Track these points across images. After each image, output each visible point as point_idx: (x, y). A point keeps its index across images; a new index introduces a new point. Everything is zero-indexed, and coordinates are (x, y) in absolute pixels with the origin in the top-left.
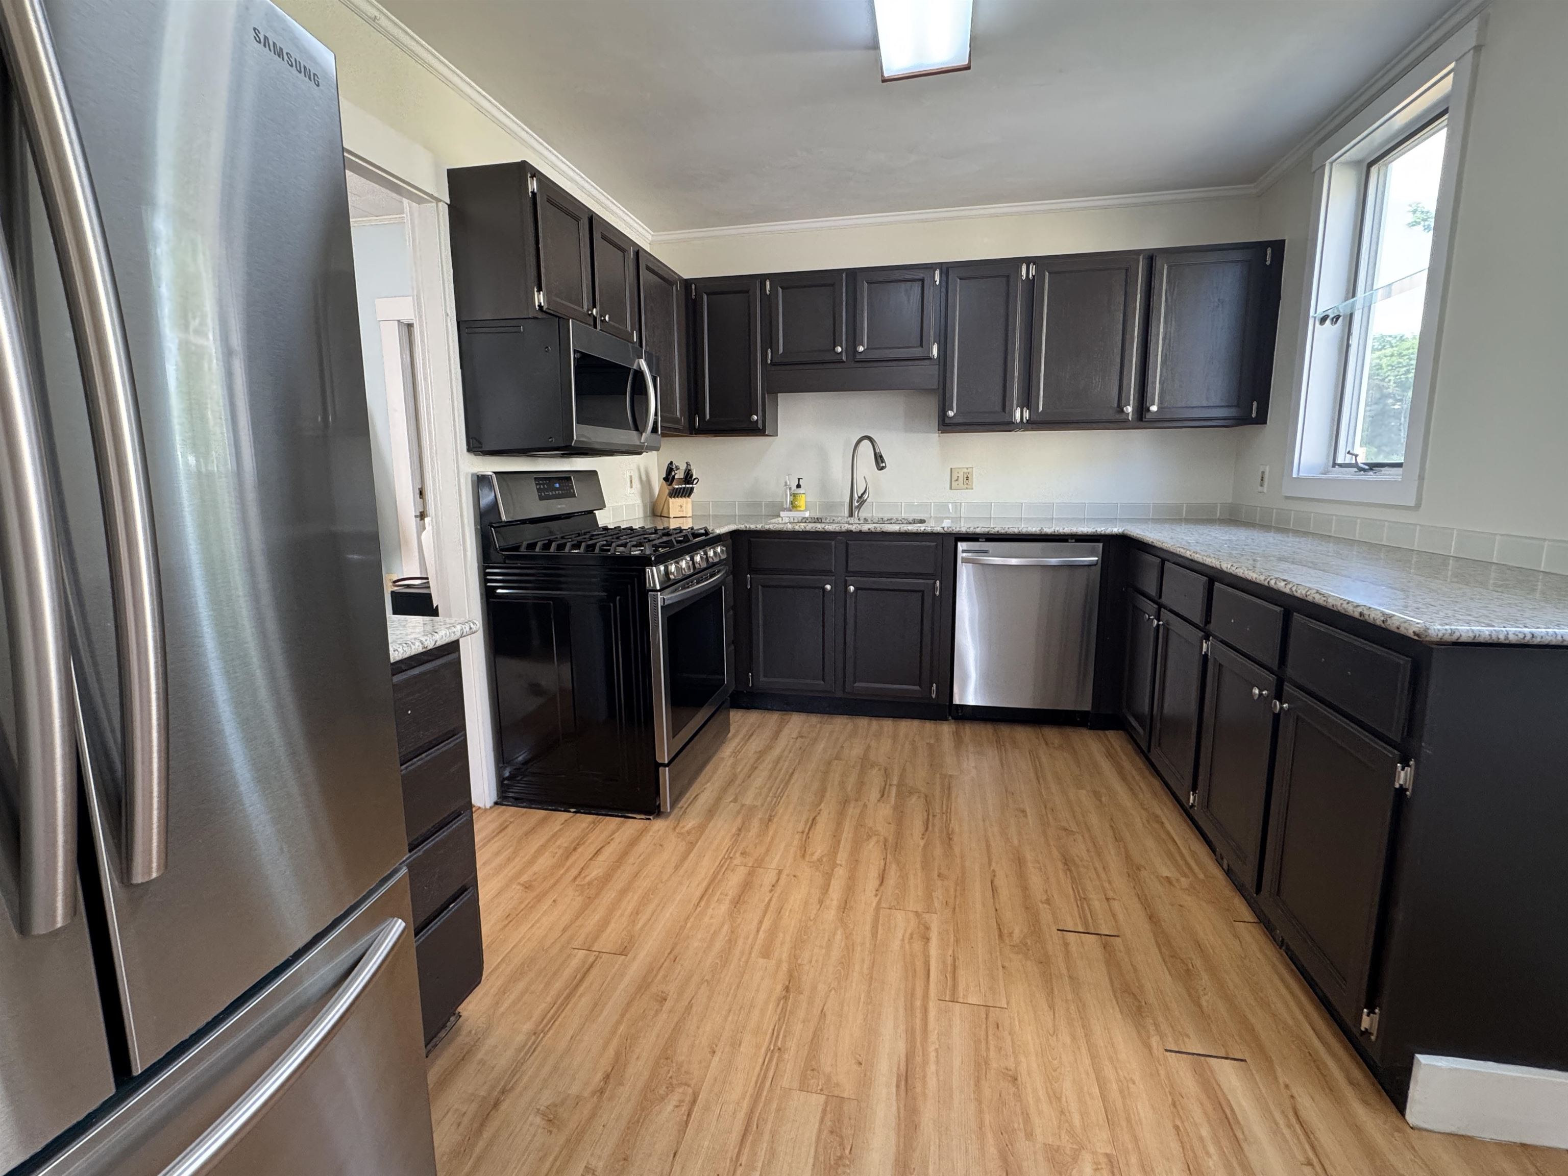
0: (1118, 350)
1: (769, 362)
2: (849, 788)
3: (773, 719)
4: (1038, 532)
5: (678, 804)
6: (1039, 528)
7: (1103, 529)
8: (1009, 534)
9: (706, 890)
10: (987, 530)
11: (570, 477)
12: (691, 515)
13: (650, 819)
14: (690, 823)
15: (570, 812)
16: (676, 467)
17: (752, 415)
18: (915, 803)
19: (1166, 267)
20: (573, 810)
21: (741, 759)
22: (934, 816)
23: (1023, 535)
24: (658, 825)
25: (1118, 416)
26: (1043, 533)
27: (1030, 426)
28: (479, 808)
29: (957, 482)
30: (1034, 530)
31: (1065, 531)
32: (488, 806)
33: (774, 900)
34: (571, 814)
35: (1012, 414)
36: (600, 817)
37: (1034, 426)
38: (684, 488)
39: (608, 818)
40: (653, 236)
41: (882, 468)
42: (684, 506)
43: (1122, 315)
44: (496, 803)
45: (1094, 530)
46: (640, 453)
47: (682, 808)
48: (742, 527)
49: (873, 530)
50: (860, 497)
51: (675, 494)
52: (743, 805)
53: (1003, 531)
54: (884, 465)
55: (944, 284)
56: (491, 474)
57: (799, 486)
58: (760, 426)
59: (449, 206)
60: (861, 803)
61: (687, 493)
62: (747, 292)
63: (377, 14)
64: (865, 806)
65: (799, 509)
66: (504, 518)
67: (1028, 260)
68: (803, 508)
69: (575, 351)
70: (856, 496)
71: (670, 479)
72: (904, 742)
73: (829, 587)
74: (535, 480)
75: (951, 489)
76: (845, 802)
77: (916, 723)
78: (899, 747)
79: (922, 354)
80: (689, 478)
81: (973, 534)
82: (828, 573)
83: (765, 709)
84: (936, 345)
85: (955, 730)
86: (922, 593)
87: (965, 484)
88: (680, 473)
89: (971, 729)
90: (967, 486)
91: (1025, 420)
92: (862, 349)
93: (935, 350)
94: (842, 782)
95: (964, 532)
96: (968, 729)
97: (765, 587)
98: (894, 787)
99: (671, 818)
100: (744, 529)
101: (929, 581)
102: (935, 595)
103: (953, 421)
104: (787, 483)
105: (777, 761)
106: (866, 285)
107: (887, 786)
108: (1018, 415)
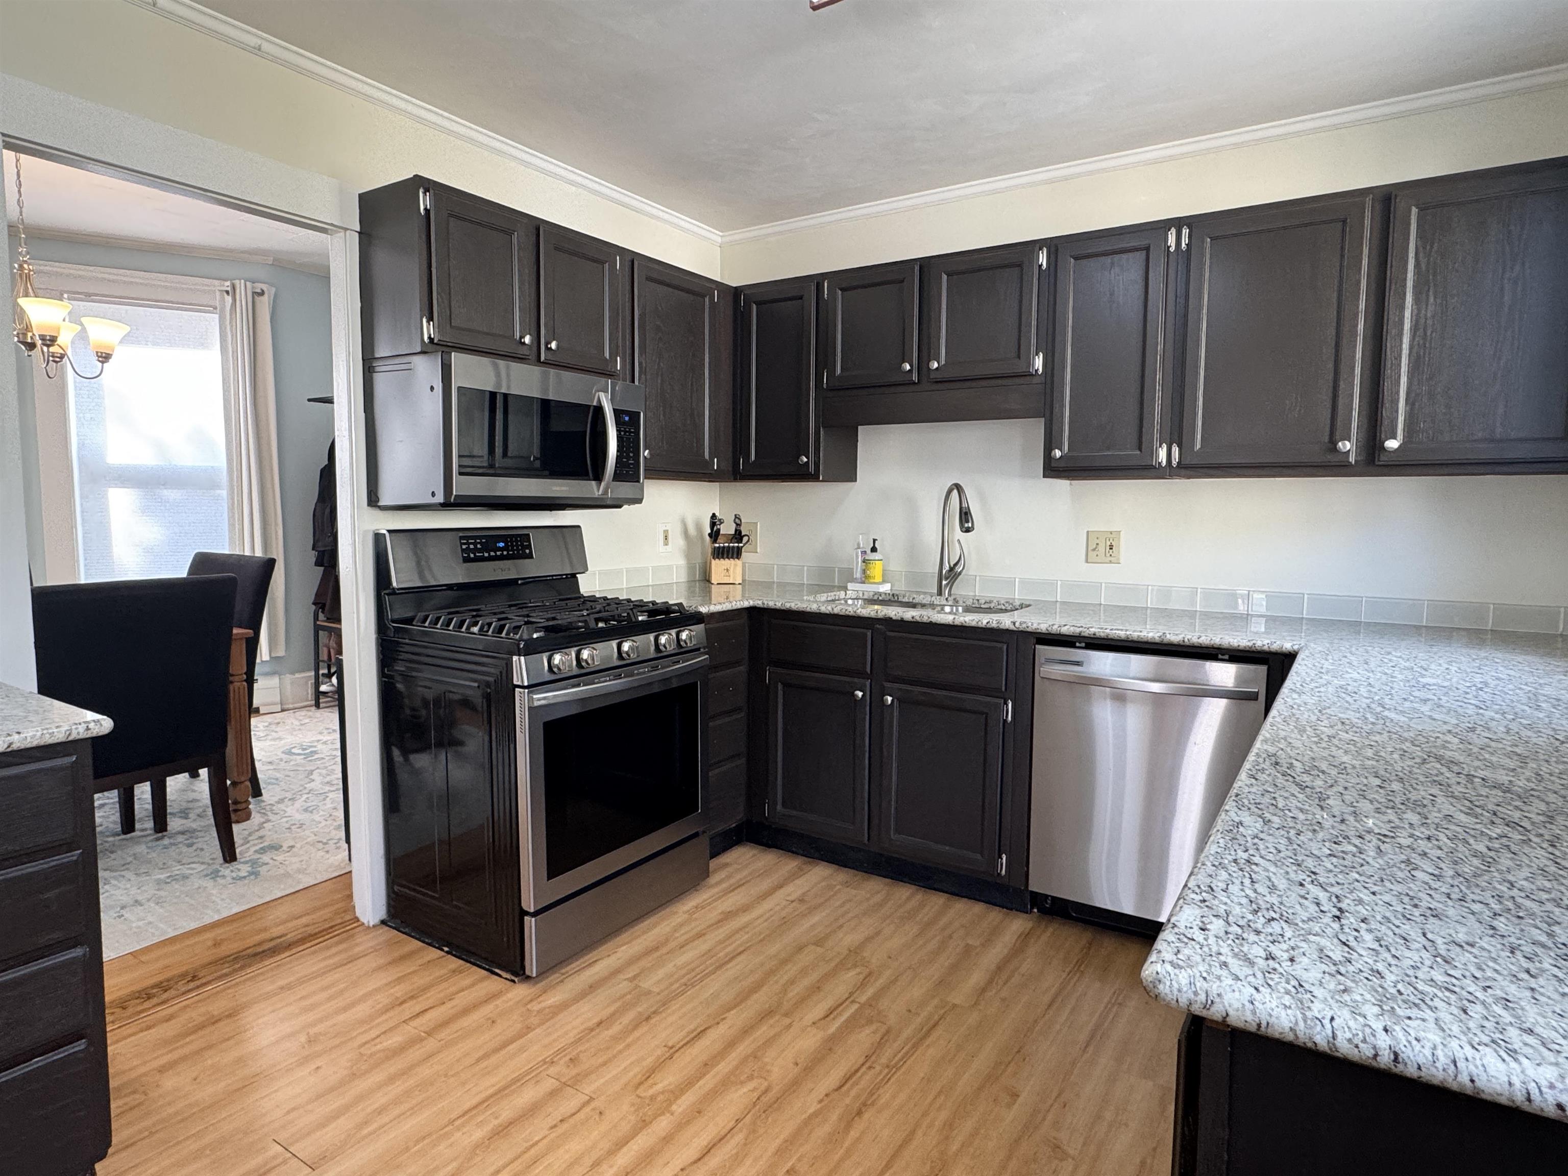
0: (1328, 351)
1: (825, 386)
2: (791, 995)
3: (791, 864)
4: (1157, 640)
5: (562, 968)
6: (1159, 634)
7: (1266, 642)
8: (1112, 639)
9: (483, 1102)
10: (1078, 630)
11: (528, 535)
12: (741, 582)
13: (514, 981)
14: (553, 998)
15: (443, 950)
16: (720, 520)
17: (800, 455)
18: (864, 1038)
19: (1414, 210)
20: (446, 949)
21: (696, 919)
22: (870, 1068)
24: (521, 991)
25: (1330, 457)
26: (1165, 641)
27: (1183, 472)
28: (363, 924)
29: (1095, 553)
30: (1151, 635)
31: (1200, 641)
32: (371, 924)
33: (548, 1139)
34: (443, 953)
35: (1152, 453)
36: (468, 965)
37: (1188, 472)
38: (729, 547)
39: (475, 968)
40: (722, 236)
41: (968, 530)
42: (731, 570)
43: (1335, 295)
44: (383, 922)
45: (1250, 644)
46: (620, 507)
47: (563, 974)
48: (759, 603)
50: (951, 569)
51: (720, 553)
52: (637, 986)
54: (970, 525)
55: (1052, 269)
56: (384, 532)
57: (874, 550)
58: (812, 469)
59: (360, 233)
60: (787, 1021)
61: (736, 554)
62: (801, 298)
63: (259, 42)
64: (790, 1026)
65: (872, 581)
66: (395, 584)
67: (1178, 223)
68: (878, 579)
69: (459, 388)
70: (946, 567)
71: (715, 535)
72: (935, 936)
73: (860, 694)
74: (461, 538)
75: (1087, 561)
76: (766, 1015)
77: (978, 908)
78: (921, 942)
79: (1021, 369)
80: (738, 536)
81: (1060, 635)
82: (862, 674)
83: (789, 851)
84: (1041, 355)
85: (1027, 930)
86: (986, 717)
87: (1108, 555)
88: (728, 529)
89: (1053, 933)
90: (1112, 559)
91: (1174, 463)
92: (936, 365)
93: (1038, 363)
94: (792, 982)
95: (1044, 631)
96: (1048, 934)
97: (786, 685)
98: (856, 1006)
99: (540, 985)
100: (761, 606)
101: (996, 700)
102: (1005, 721)
103: (1063, 464)
104: (859, 544)
105: (737, 931)
106: (945, 277)
107: (847, 1002)
108: (1162, 454)
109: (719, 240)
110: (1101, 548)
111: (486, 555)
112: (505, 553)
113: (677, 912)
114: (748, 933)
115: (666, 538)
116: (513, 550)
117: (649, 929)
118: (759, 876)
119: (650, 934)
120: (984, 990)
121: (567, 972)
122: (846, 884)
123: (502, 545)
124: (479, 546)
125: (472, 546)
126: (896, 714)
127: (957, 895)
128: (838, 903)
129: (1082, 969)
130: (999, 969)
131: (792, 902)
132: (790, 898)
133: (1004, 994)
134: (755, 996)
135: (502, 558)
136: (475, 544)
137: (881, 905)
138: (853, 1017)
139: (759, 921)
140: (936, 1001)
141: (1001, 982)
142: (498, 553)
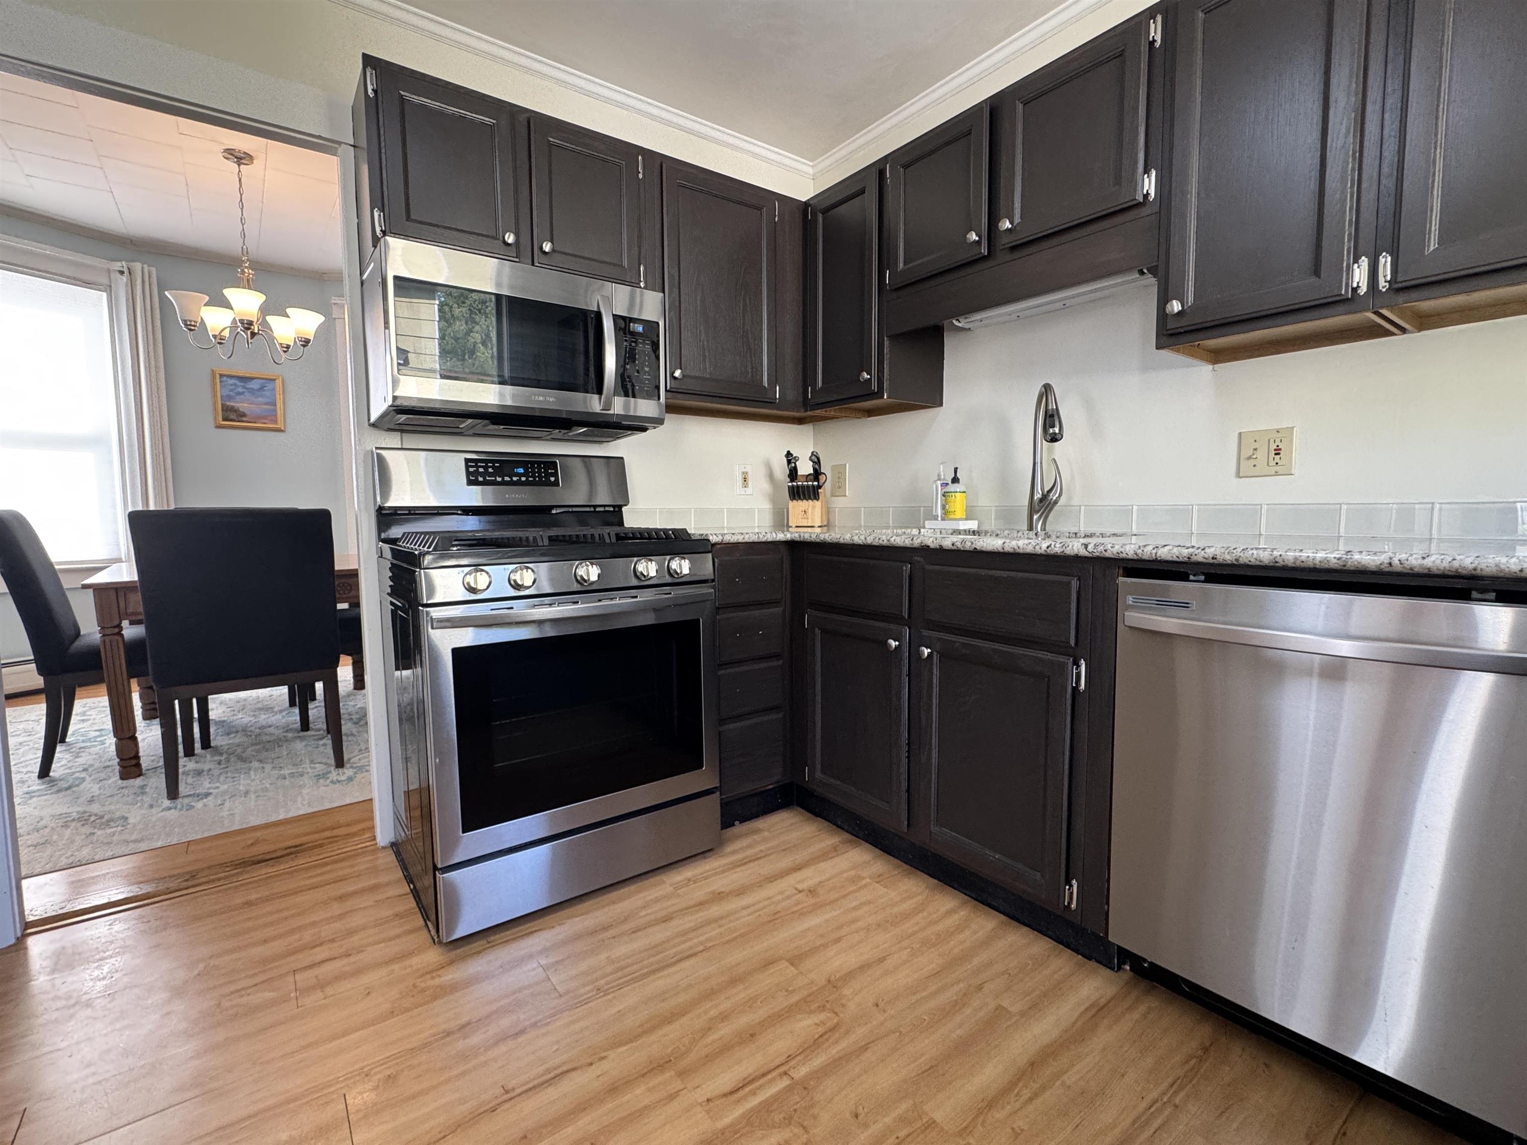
1: (888, 287)
2: (710, 1039)
11: (555, 462)
13: (434, 942)
15: (410, 887)
16: (795, 458)
17: (862, 372)
21: (677, 896)
23: (1285, 568)
29: (1252, 462)
32: (382, 844)
35: (1340, 276)
38: (807, 487)
40: (812, 166)
41: (1054, 439)
42: (808, 511)
44: (392, 845)
49: (959, 545)
50: (1044, 497)
51: (797, 493)
53: (1229, 558)
54: (1058, 431)
55: (1168, 42)
57: (955, 480)
58: (875, 387)
59: (354, 147)
60: (678, 1085)
61: (814, 494)
62: (862, 192)
64: (675, 1095)
65: (952, 516)
68: (960, 513)
69: (396, 278)
70: (1038, 496)
71: (793, 474)
72: (959, 981)
73: (893, 644)
74: (467, 461)
75: (1238, 475)
76: (658, 1066)
77: (1041, 945)
78: (934, 988)
79: (1123, 200)
80: (817, 474)
81: (1156, 561)
82: (897, 619)
83: (834, 824)
84: (1153, 173)
85: (1103, 1001)
86: (1049, 681)
87: (1272, 463)
88: (805, 468)
89: (1144, 1016)
90: (1277, 468)
91: (1383, 285)
92: (1007, 225)
93: (1149, 185)
94: (724, 1017)
95: (1131, 555)
96: (1136, 1015)
97: (824, 631)
98: (785, 1082)
99: (453, 954)
100: (798, 539)
101: (1062, 659)
102: (1075, 690)
103: (1184, 322)
104: (939, 475)
105: (708, 922)
106: (1020, 106)
107: (774, 1074)
108: (1360, 275)
109: (811, 171)
110: (1261, 455)
111: (499, 479)
112: (523, 479)
113: (664, 882)
114: (720, 926)
115: (745, 480)
116: (534, 477)
117: (621, 899)
118: (784, 850)
119: (616, 906)
120: (991, 1104)
121: (494, 941)
122: (879, 878)
123: (521, 470)
124: (490, 470)
125: (481, 470)
126: (936, 671)
127: (1018, 920)
128: (855, 904)
129: (1177, 1101)
130: (1034, 1065)
131: (800, 892)
132: (800, 887)
133: (1020, 1123)
134: (667, 1029)
135: (519, 483)
136: (486, 468)
137: (906, 916)
138: (767, 1106)
139: (745, 912)
140: (903, 1107)
141: (1026, 1094)
142: (515, 479)
